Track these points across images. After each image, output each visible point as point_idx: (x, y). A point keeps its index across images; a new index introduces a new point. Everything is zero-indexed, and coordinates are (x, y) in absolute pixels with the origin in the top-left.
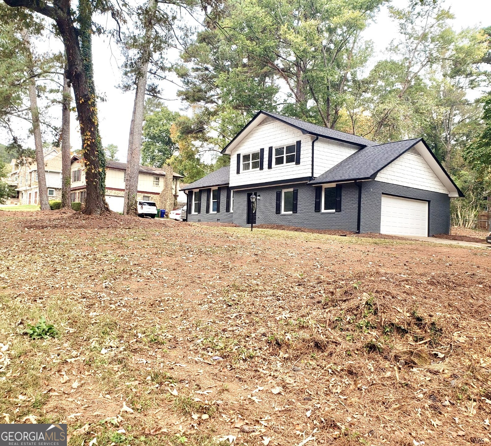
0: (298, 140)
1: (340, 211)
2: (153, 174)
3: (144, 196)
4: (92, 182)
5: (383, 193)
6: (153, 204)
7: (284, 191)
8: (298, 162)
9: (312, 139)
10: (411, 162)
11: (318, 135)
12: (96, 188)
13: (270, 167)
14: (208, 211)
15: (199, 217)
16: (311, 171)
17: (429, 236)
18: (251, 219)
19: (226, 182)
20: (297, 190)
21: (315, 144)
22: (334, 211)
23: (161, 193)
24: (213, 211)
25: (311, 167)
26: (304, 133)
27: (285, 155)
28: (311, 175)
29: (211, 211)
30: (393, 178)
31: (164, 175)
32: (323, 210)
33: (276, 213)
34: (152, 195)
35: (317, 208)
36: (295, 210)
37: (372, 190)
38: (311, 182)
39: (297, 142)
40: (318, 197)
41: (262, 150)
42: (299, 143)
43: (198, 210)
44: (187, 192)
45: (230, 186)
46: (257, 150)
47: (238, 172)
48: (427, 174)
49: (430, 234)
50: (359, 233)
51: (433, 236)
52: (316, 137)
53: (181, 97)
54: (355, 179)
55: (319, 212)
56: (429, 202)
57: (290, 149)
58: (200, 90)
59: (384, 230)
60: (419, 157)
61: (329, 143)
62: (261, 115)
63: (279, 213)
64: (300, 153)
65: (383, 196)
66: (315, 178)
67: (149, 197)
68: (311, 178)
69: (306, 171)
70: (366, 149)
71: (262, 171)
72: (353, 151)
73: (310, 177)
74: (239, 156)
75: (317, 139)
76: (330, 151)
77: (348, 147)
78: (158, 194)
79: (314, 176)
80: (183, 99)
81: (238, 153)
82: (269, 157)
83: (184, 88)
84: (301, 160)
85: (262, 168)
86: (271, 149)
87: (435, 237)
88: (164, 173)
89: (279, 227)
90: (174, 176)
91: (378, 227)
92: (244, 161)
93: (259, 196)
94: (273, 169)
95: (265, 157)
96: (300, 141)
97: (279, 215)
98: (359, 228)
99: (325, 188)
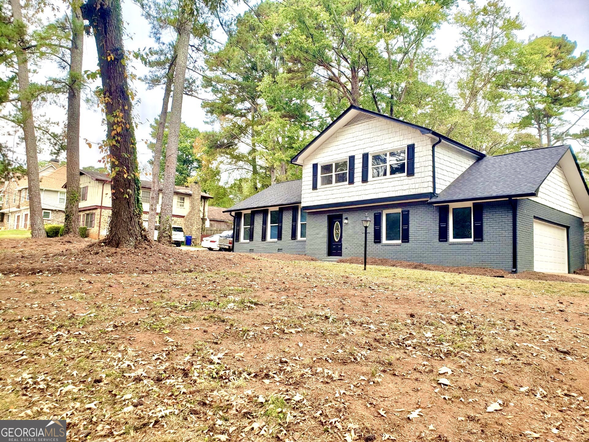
0: (410, 143)
1: (481, 241)
2: (178, 193)
5: (534, 217)
6: (180, 230)
7: (385, 212)
8: (411, 173)
9: (432, 141)
10: (555, 176)
11: (441, 137)
12: (128, 203)
13: (365, 179)
14: (264, 238)
15: (251, 245)
16: (431, 184)
17: (569, 272)
19: (292, 201)
20: (408, 211)
21: (436, 148)
22: (471, 240)
23: (186, 215)
24: (272, 238)
25: (432, 179)
26: (423, 133)
27: (388, 164)
28: (432, 191)
29: (269, 238)
31: (189, 195)
32: (451, 239)
33: (375, 242)
35: (443, 236)
36: (405, 238)
37: (525, 212)
38: (433, 200)
39: (408, 146)
40: (443, 219)
41: (352, 158)
42: (412, 147)
43: (250, 237)
44: (233, 213)
45: (303, 205)
46: (343, 157)
47: (315, 187)
48: (567, 192)
50: (515, 272)
51: (575, 272)
52: (438, 139)
54: (510, 196)
55: (446, 241)
56: (568, 228)
57: (397, 155)
58: (229, 101)
60: (560, 170)
61: (448, 148)
62: (353, 111)
63: (380, 242)
64: (414, 161)
65: (534, 221)
66: (437, 194)
68: (432, 195)
69: (426, 185)
70: (485, 159)
71: (352, 185)
72: (471, 162)
73: (430, 193)
74: (315, 166)
75: (440, 141)
76: (450, 160)
78: (183, 217)
79: (437, 192)
80: (207, 112)
81: (315, 162)
82: (363, 167)
84: (416, 170)
85: (351, 182)
86: (365, 157)
87: (572, 272)
88: (191, 192)
90: (202, 196)
91: (532, 263)
92: (322, 173)
93: (347, 219)
94: (369, 183)
95: (356, 166)
96: (414, 145)
97: (379, 245)
98: (515, 265)
99: (453, 209)
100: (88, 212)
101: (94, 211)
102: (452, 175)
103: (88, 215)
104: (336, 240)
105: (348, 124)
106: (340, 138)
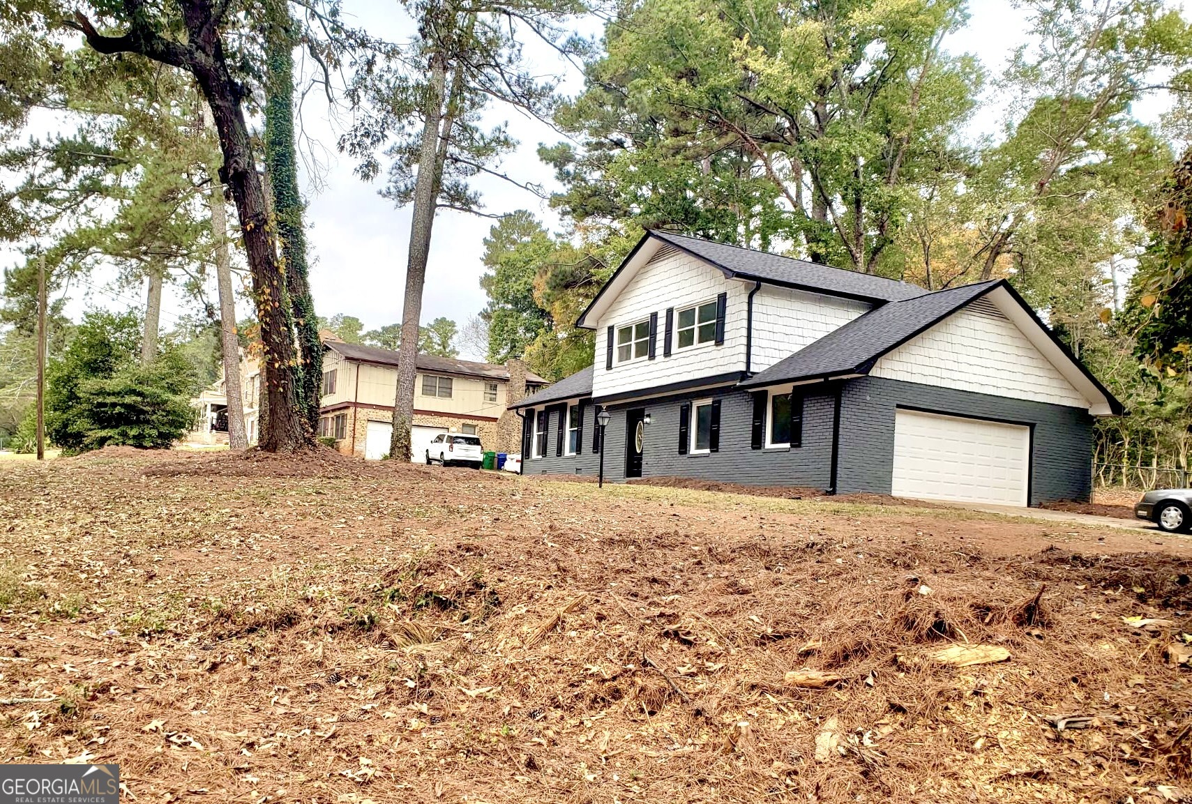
0: (722, 291)
1: (799, 446)
2: (484, 378)
3: (464, 425)
4: (278, 386)
5: (899, 406)
6: (476, 442)
7: (696, 404)
8: (720, 341)
9: (746, 288)
10: (979, 335)
11: (760, 280)
12: (285, 398)
13: (667, 353)
14: (560, 451)
15: (544, 463)
16: (744, 358)
17: (1029, 505)
18: (634, 467)
19: (589, 390)
20: (719, 402)
21: (756, 299)
22: (788, 445)
23: (499, 416)
24: (571, 452)
25: (744, 349)
26: (727, 277)
27: (696, 326)
28: (743, 368)
29: (567, 452)
30: (927, 371)
31: (506, 380)
32: (768, 445)
33: (681, 453)
34: (480, 423)
35: (757, 442)
36: (714, 446)
37: (868, 398)
38: (745, 383)
39: (719, 296)
40: (759, 415)
41: (654, 316)
42: (723, 298)
43: (543, 450)
44: (523, 412)
45: (594, 395)
46: (643, 315)
47: (609, 367)
48: (1026, 361)
49: (1033, 502)
50: (833, 493)
51: (1040, 506)
52: (756, 284)
53: (559, 209)
54: (825, 375)
55: (760, 448)
56: (1032, 427)
57: (706, 311)
59: (900, 488)
60: (1002, 324)
61: (791, 296)
62: (651, 239)
63: (685, 453)
64: (724, 320)
65: (899, 412)
66: (754, 373)
67: (474, 427)
68: (743, 375)
69: (734, 359)
71: (652, 362)
72: (854, 315)
73: (741, 372)
74: (611, 329)
75: (758, 287)
76: (794, 314)
77: (842, 305)
78: (495, 420)
79: (752, 370)
81: (610, 324)
82: (666, 331)
83: (562, 189)
84: (726, 336)
85: (652, 357)
86: (670, 312)
87: (1046, 508)
88: (508, 375)
89: (680, 483)
90: (527, 381)
91: (884, 482)
92: (621, 341)
93: (649, 416)
94: (673, 357)
95: (658, 331)
96: (725, 294)
97: (684, 457)
98: (833, 483)
99: (774, 397)
100: (338, 413)
101: (345, 412)
102: (800, 340)
103: (338, 417)
104: (638, 451)
105: (653, 259)
106: (641, 284)
